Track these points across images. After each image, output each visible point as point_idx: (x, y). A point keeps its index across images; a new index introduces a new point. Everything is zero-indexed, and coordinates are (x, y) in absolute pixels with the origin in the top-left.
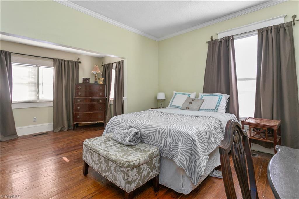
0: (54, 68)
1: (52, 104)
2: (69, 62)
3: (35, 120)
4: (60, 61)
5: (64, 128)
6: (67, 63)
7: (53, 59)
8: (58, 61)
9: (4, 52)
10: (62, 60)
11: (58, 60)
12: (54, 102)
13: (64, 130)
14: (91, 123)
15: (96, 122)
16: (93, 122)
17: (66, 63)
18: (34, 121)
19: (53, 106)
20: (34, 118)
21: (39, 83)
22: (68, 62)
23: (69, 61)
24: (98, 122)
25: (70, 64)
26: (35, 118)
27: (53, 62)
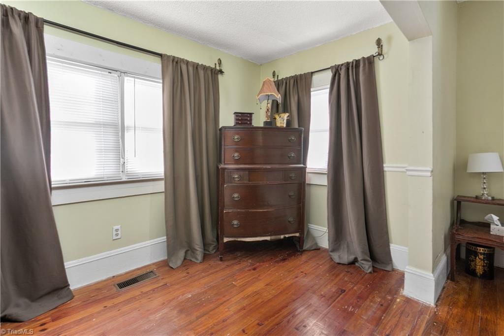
0: (163, 83)
1: (161, 186)
2: (199, 69)
3: (117, 235)
4: (177, 63)
5: (193, 252)
6: (194, 69)
7: (160, 55)
8: (173, 61)
9: (19, 16)
10: (183, 60)
11: (172, 58)
12: (166, 179)
13: (193, 260)
14: (268, 238)
15: (282, 237)
16: (273, 237)
17: (191, 69)
18: (115, 238)
19: (164, 191)
20: (115, 227)
21: (126, 125)
22: (196, 66)
23: (198, 65)
24: (287, 236)
25: (201, 73)
26: (117, 230)
27: (160, 66)
